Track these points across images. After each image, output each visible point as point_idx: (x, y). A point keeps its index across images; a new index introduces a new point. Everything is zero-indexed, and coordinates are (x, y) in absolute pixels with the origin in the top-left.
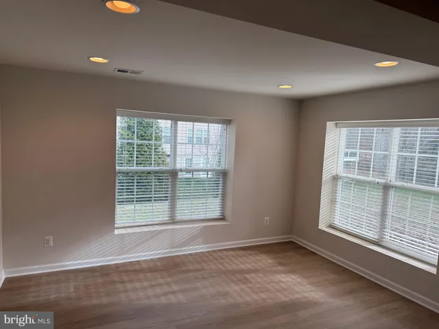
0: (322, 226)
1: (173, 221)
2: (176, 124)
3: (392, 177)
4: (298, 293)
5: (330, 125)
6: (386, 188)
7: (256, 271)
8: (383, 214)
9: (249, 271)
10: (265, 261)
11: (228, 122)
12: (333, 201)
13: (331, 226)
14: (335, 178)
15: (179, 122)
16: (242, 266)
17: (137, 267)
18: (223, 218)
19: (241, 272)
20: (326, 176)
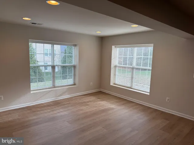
0: (112, 84)
1: (54, 87)
2: (53, 46)
3: (134, 65)
4: (107, 106)
5: (113, 47)
6: (133, 68)
7: (90, 101)
8: (132, 78)
9: (88, 102)
10: (92, 98)
11: (75, 45)
12: (115, 75)
13: (114, 84)
14: (115, 67)
15: (54, 45)
16: (85, 101)
17: (42, 105)
18: (75, 84)
19: (85, 102)
20: (112, 66)
